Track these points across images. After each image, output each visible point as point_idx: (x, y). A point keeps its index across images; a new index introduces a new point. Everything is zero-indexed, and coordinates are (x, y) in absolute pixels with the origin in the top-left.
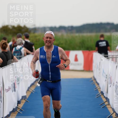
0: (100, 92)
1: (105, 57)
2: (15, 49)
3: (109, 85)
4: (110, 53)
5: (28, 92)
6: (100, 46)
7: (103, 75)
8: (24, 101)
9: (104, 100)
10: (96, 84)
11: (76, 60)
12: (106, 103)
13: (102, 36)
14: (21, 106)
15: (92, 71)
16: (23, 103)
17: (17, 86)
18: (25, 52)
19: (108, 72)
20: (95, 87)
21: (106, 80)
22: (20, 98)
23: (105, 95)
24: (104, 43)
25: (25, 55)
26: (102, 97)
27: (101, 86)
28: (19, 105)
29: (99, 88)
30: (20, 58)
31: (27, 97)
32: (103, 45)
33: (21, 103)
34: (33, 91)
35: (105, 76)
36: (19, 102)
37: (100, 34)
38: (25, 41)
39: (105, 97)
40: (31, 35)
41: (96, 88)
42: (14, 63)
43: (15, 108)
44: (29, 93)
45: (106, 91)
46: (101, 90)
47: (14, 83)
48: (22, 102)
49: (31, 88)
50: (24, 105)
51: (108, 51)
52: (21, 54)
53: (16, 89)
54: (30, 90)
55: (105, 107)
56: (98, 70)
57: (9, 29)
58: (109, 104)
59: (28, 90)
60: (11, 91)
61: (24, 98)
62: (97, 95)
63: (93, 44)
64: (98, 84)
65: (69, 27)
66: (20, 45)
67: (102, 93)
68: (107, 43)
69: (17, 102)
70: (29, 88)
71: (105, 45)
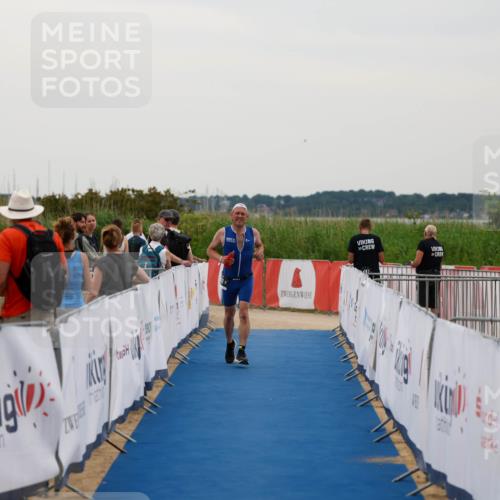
0: (355, 366)
1: (371, 276)
2: (143, 251)
3: (380, 350)
4: (383, 269)
5: (172, 360)
6: (360, 249)
7: (364, 323)
8: (162, 384)
9: (366, 387)
10: (346, 346)
11: (297, 282)
12: (371, 396)
13: (366, 224)
14: (153, 395)
15: (337, 313)
16: (160, 389)
17: (144, 343)
18: (170, 260)
19: (379, 317)
20: (344, 352)
21: (371, 337)
22: (152, 375)
23: (368, 374)
24: (371, 241)
25: (167, 268)
26: (361, 378)
27: (359, 350)
28: (149, 393)
29: (353, 355)
30: (155, 274)
31: (170, 373)
32: (367, 248)
33: (154, 389)
34: (185, 359)
35: (370, 325)
36: (148, 386)
37: (360, 219)
38: (169, 230)
39: (367, 379)
40: (183, 216)
41: (346, 357)
42: (138, 286)
43: (138, 399)
44: (175, 364)
45: (372, 365)
46: (359, 361)
47: (138, 337)
48: (158, 387)
49: (179, 351)
50: (162, 392)
51: (380, 264)
52: (159, 264)
53: (142, 352)
54: (177, 355)
55: (367, 405)
56: (352, 309)
57: (129, 199)
58: (378, 398)
59: (172, 356)
60: (128, 357)
61: (160, 374)
62: (348, 375)
63: (342, 245)
64: (351, 346)
65: (279, 197)
66: (156, 240)
67: (361, 369)
68: (378, 242)
69: (143, 385)
70: (175, 351)
71: (373, 247)
